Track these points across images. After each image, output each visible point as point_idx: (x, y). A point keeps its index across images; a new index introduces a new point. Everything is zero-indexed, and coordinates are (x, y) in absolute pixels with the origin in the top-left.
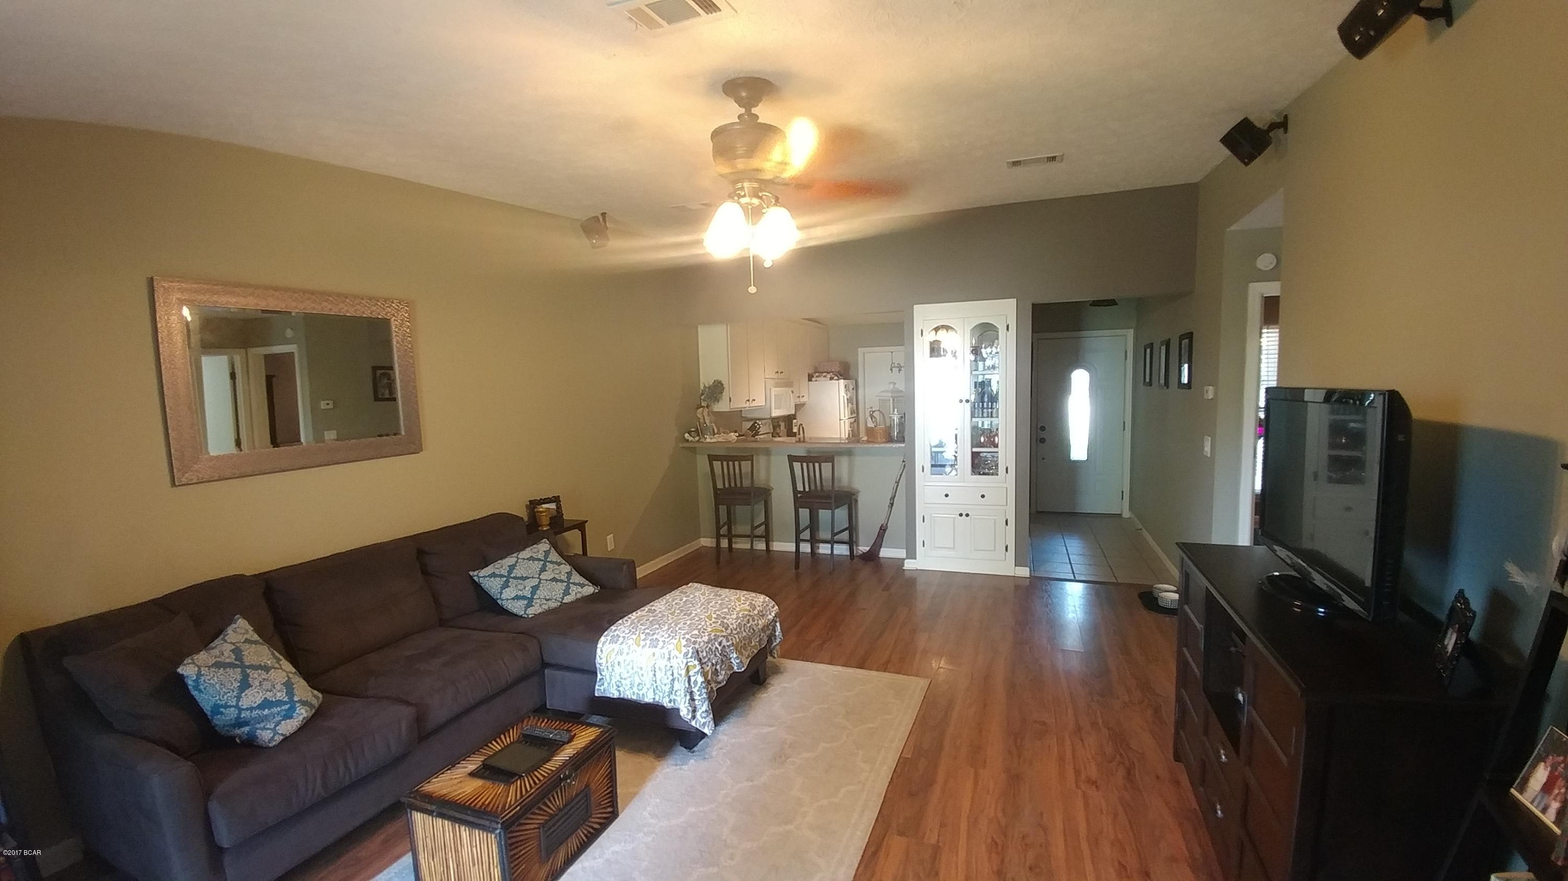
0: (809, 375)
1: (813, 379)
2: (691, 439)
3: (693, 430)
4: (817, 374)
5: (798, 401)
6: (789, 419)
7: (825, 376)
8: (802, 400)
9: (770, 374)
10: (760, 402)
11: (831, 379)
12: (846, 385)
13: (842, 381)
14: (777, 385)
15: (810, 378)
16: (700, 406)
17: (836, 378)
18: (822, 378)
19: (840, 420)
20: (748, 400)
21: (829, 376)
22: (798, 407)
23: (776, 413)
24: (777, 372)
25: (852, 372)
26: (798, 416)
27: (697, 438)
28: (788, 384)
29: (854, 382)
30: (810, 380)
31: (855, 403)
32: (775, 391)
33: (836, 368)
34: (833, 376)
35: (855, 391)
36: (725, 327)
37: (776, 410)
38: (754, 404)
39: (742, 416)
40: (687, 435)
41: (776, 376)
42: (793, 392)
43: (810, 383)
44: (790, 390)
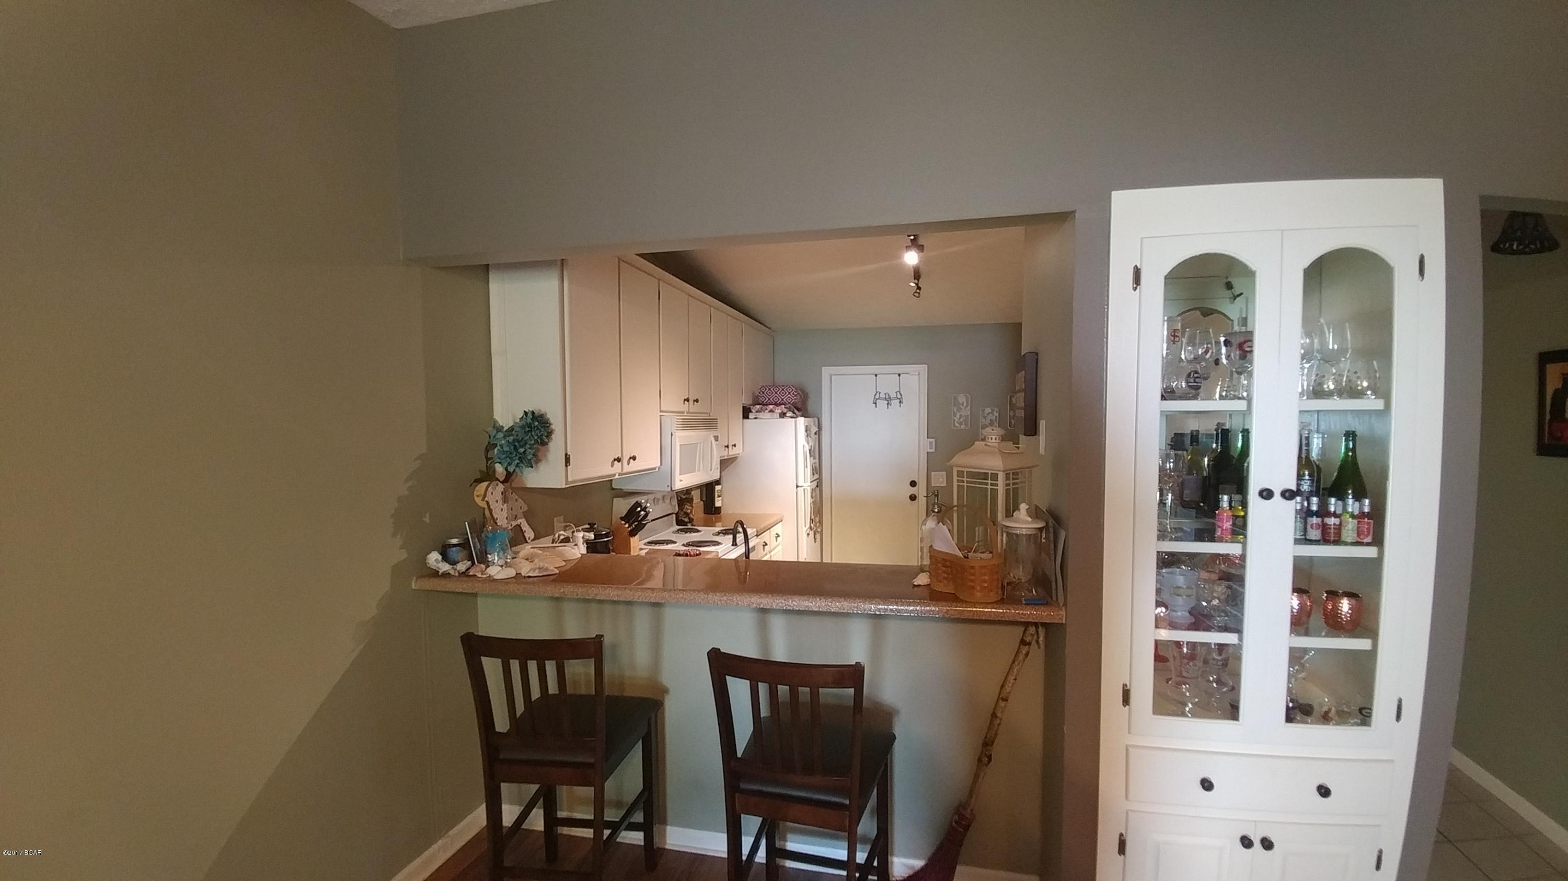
0: (743, 407)
1: (751, 416)
2: (445, 567)
3: (454, 541)
4: (758, 407)
5: (725, 454)
6: (708, 489)
7: (771, 411)
8: (733, 452)
9: (673, 402)
10: (648, 459)
11: (783, 415)
12: (807, 426)
13: (801, 421)
14: (687, 425)
15: (746, 413)
16: (488, 476)
17: (789, 414)
18: (766, 415)
19: (797, 486)
20: (619, 460)
21: (778, 410)
22: (725, 463)
23: (682, 482)
24: (688, 400)
25: (811, 406)
26: (724, 481)
27: (462, 567)
28: (709, 424)
29: (817, 420)
30: (746, 416)
31: (817, 457)
32: (682, 437)
33: (790, 398)
34: (785, 411)
35: (817, 436)
36: (555, 283)
37: (682, 477)
38: (634, 466)
39: (613, 489)
40: (434, 558)
41: (684, 407)
42: (716, 438)
43: (745, 421)
44: (710, 434)
